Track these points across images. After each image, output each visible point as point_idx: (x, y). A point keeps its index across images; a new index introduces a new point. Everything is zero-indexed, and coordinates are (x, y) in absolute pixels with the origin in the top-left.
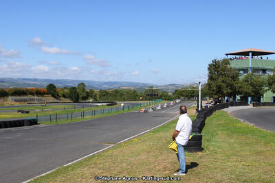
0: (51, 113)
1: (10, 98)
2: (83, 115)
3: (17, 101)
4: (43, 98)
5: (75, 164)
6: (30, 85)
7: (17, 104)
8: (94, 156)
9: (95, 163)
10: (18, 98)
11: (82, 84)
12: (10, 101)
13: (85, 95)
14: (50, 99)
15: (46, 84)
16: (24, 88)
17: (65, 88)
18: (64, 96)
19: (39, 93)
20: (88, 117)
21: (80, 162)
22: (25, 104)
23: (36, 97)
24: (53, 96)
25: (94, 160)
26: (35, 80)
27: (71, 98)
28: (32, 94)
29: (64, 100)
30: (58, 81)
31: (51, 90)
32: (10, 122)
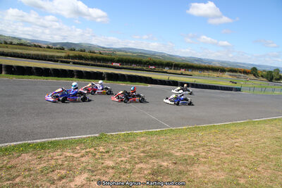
0: (251, 86)
1: (227, 73)
2: (274, 90)
3: (230, 75)
4: (247, 76)
5: (260, 121)
6: (240, 66)
7: (231, 77)
8: (276, 119)
9: (276, 124)
10: (232, 74)
11: (277, 70)
12: (226, 75)
13: (278, 77)
14: (252, 77)
15: (251, 67)
16: (236, 68)
17: (264, 71)
18: (262, 76)
19: (245, 72)
20: (277, 93)
21: (265, 121)
22: (235, 78)
23: (243, 75)
24: (254, 75)
25: (275, 122)
26: (244, 64)
27: (267, 78)
28: (240, 72)
29: (262, 79)
30: (259, 66)
31: (254, 72)
32: (224, 87)
